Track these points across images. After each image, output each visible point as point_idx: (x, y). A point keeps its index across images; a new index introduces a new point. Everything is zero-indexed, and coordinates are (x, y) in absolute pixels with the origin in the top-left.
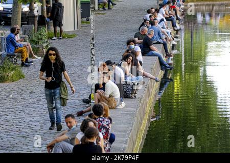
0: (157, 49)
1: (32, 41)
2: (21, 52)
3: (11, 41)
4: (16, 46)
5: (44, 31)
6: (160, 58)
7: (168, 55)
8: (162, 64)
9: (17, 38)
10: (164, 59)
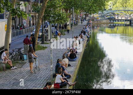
0: (87, 34)
1: (61, 32)
2: (59, 34)
3: (56, 32)
4: (57, 33)
5: (63, 30)
6: (87, 36)
7: (89, 35)
8: (87, 37)
9: (58, 31)
10: (88, 36)
